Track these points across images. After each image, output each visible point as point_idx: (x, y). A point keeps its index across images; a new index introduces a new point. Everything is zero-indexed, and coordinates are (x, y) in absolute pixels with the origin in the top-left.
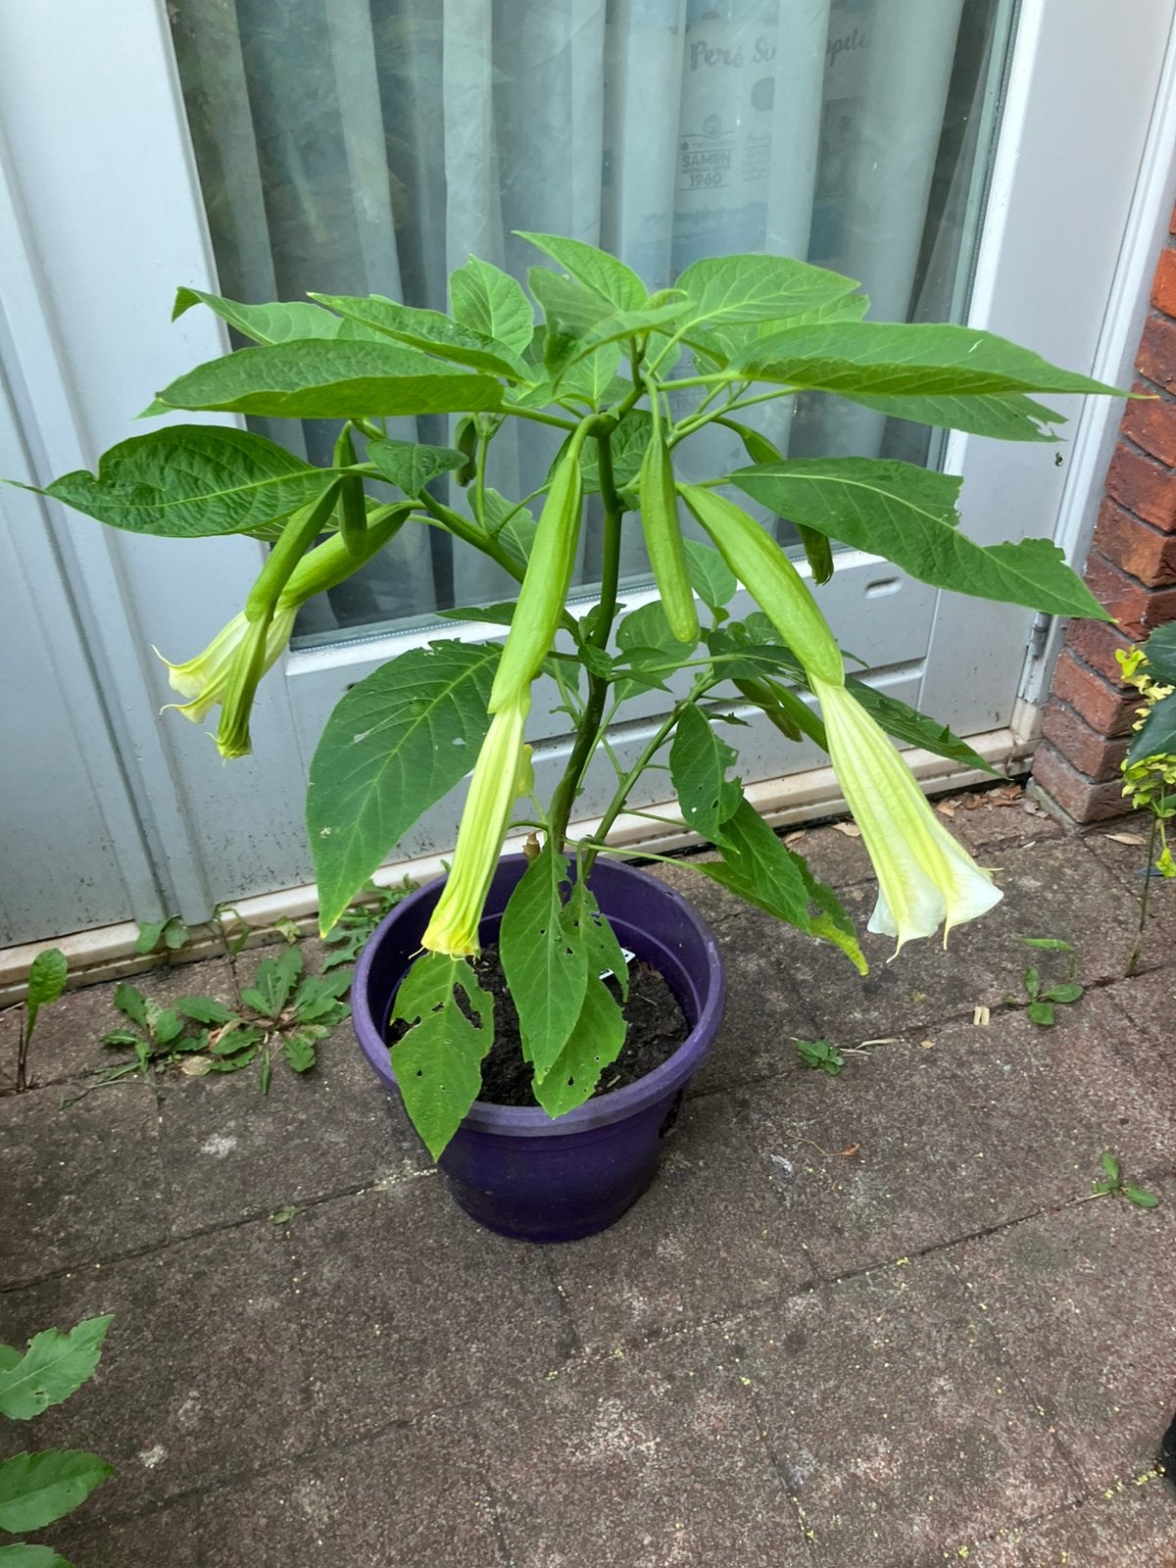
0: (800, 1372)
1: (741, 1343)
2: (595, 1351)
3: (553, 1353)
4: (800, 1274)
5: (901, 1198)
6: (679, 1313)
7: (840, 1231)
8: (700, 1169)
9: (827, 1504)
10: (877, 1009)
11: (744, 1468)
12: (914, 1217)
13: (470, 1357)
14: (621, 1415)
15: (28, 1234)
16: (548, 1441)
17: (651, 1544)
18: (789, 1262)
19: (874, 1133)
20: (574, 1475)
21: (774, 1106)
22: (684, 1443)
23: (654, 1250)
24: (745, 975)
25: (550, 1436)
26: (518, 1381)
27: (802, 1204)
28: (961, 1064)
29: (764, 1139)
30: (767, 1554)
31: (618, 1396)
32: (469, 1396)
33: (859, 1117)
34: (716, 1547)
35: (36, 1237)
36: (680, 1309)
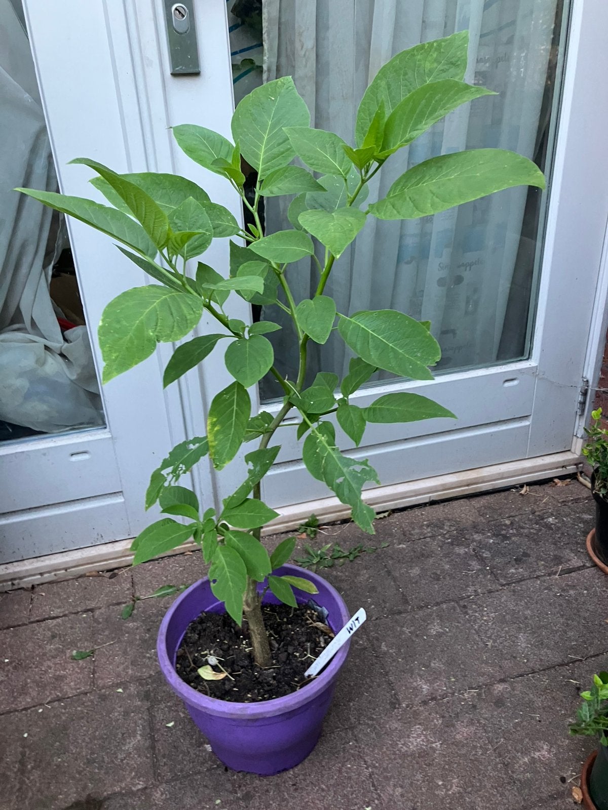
0: (503, 715)
1: (474, 703)
2: (408, 706)
3: (388, 707)
4: (498, 676)
5: (542, 644)
6: (444, 690)
7: (515, 657)
8: (447, 632)
9: (522, 769)
10: (522, 568)
11: (482, 754)
12: (549, 652)
13: (350, 708)
14: (422, 733)
15: (145, 657)
16: (390, 742)
17: (443, 785)
18: (493, 670)
19: (526, 618)
20: (404, 756)
21: (479, 607)
22: (453, 744)
23: (430, 665)
24: (459, 555)
25: (391, 740)
26: (373, 718)
27: (496, 647)
28: (563, 590)
29: (475, 620)
30: (496, 789)
31: (420, 724)
32: (351, 724)
33: (519, 612)
34: (473, 786)
35: (149, 658)
36: (445, 689)
